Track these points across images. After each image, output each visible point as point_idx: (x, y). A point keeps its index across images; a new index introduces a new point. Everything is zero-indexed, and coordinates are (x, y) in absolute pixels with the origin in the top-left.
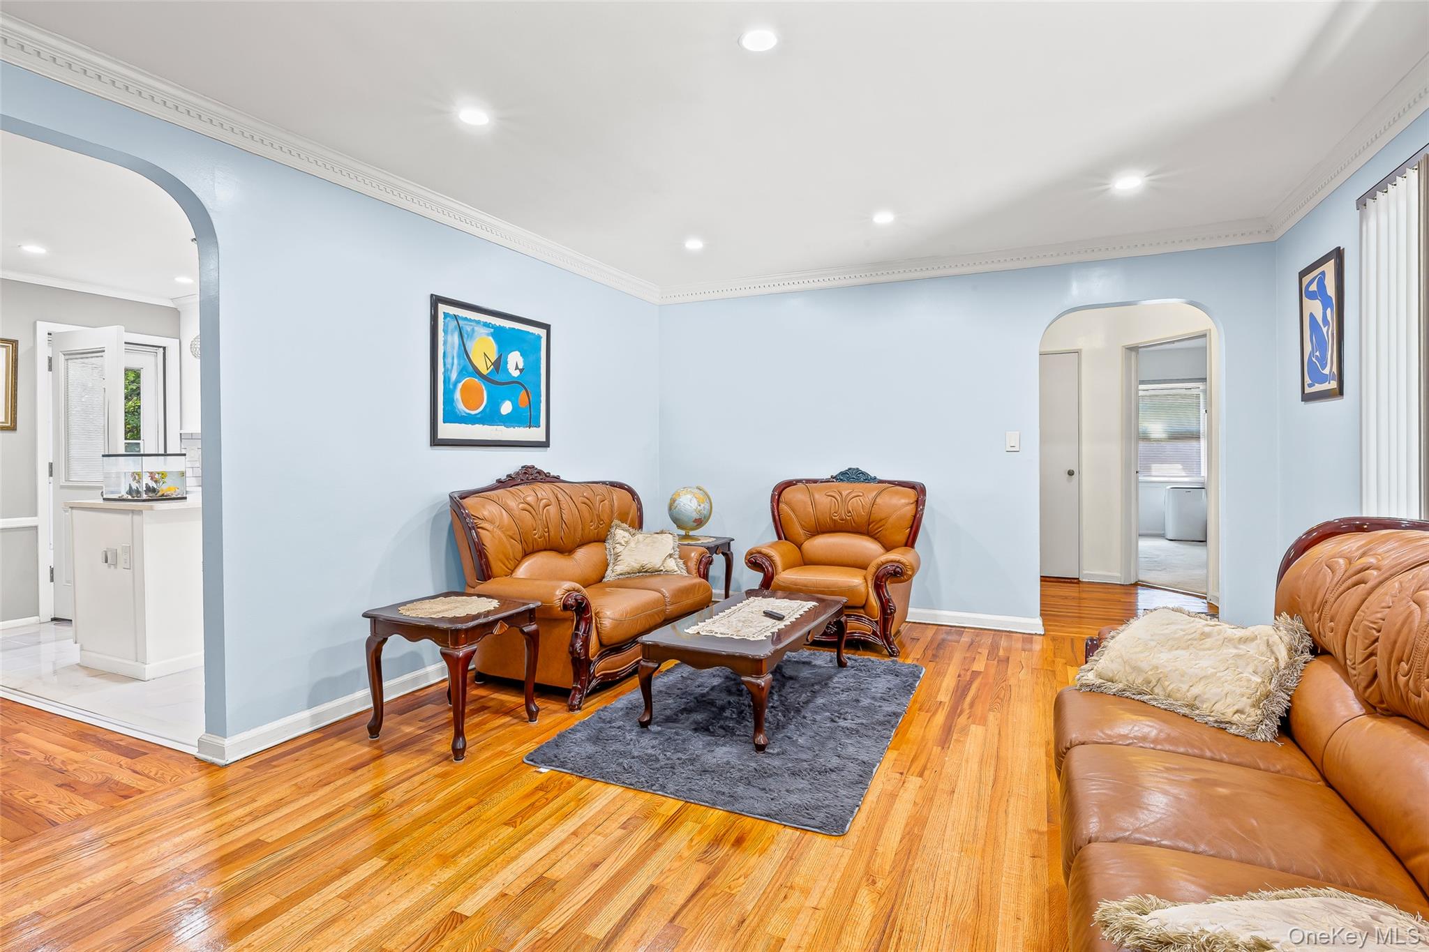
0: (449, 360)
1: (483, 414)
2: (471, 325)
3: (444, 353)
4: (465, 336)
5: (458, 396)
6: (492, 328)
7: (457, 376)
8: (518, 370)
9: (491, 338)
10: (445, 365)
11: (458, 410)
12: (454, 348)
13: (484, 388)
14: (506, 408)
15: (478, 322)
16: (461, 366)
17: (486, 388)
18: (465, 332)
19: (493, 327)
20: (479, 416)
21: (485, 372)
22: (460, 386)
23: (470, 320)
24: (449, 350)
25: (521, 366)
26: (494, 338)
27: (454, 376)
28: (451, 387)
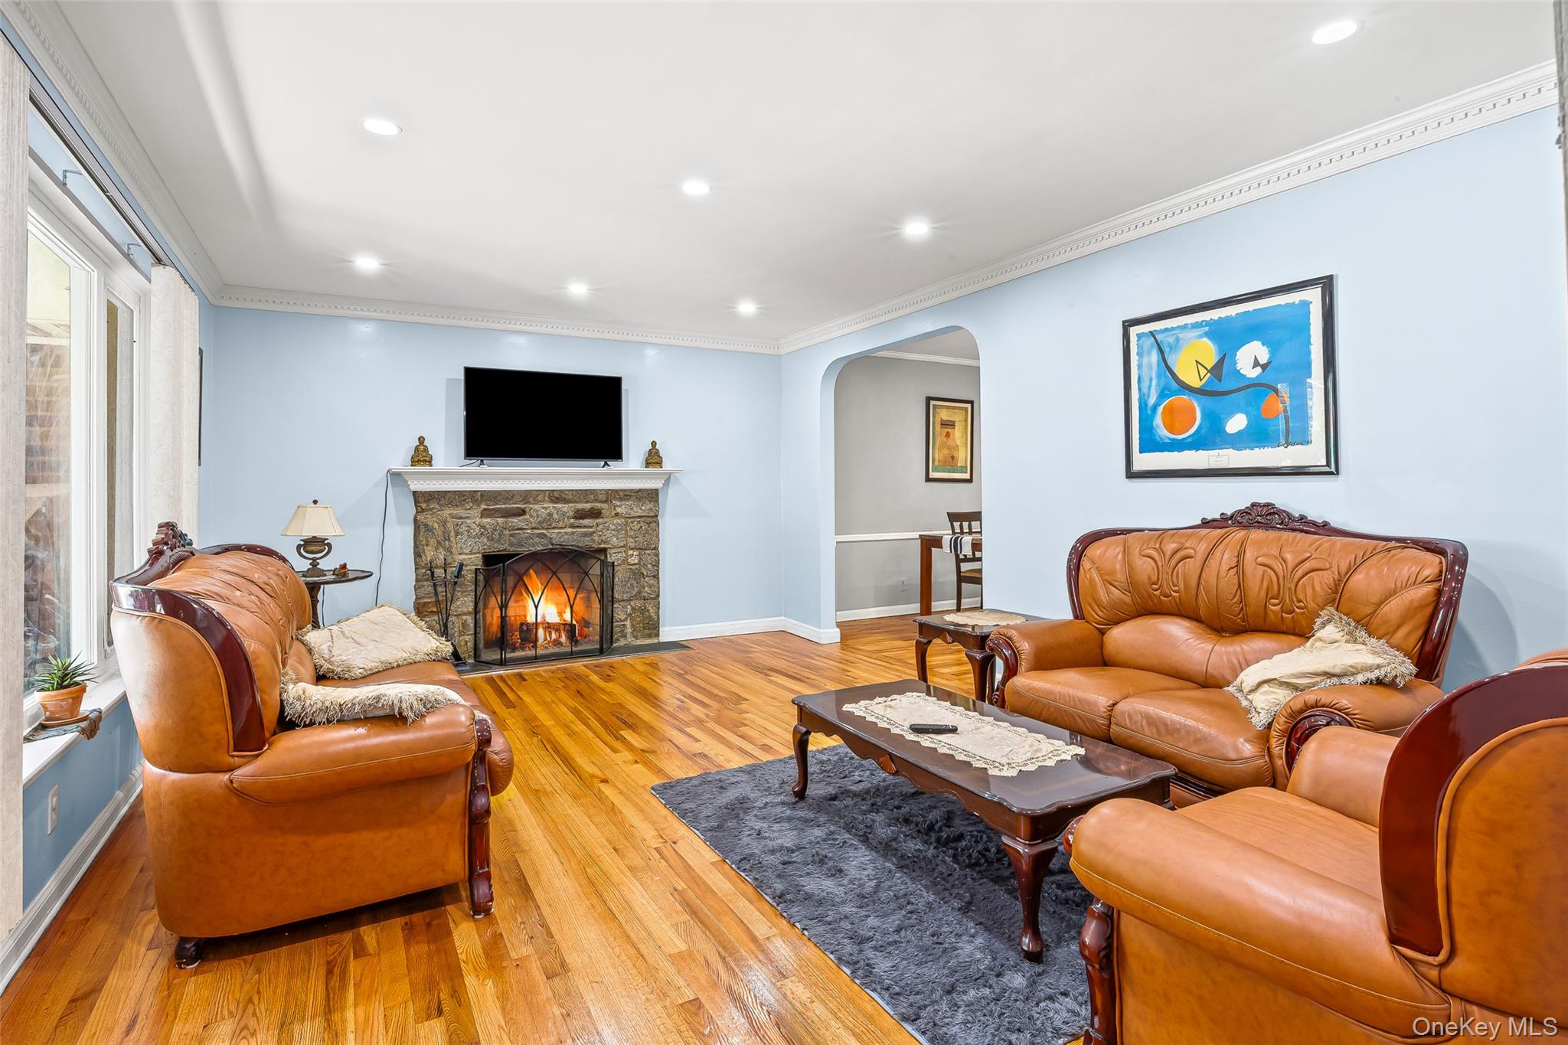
0: (1145, 384)
1: (1195, 437)
2: (1173, 334)
3: (1139, 378)
4: (1166, 349)
5: (1158, 421)
6: (1206, 326)
7: (1157, 398)
8: (1259, 368)
9: (1205, 340)
10: (1140, 390)
11: (1160, 437)
12: (1152, 369)
13: (1196, 405)
14: (1237, 423)
15: (1184, 327)
16: (1161, 387)
17: (1199, 406)
18: (1165, 345)
19: (1208, 323)
20: (1190, 440)
21: (1196, 383)
22: (1160, 409)
23: (1173, 329)
24: (1145, 372)
25: (1263, 360)
26: (1209, 338)
27: (1152, 401)
28: (1149, 412)
